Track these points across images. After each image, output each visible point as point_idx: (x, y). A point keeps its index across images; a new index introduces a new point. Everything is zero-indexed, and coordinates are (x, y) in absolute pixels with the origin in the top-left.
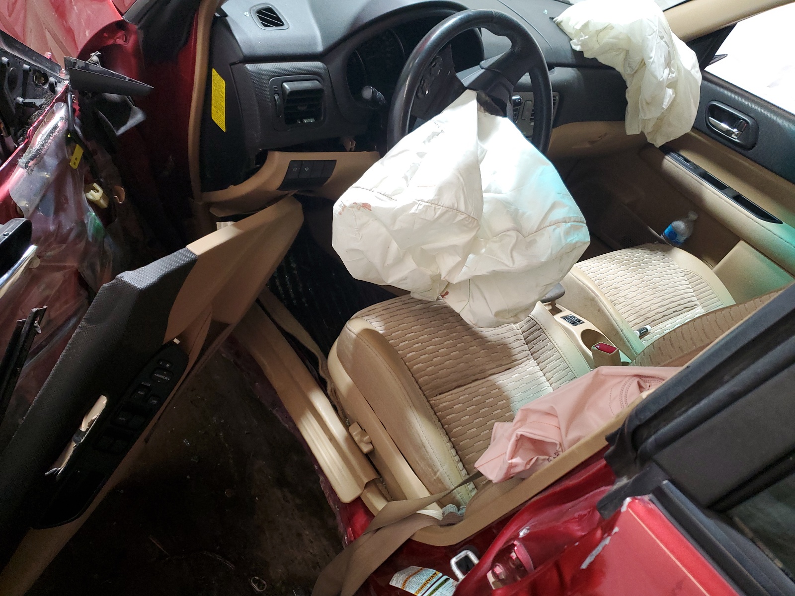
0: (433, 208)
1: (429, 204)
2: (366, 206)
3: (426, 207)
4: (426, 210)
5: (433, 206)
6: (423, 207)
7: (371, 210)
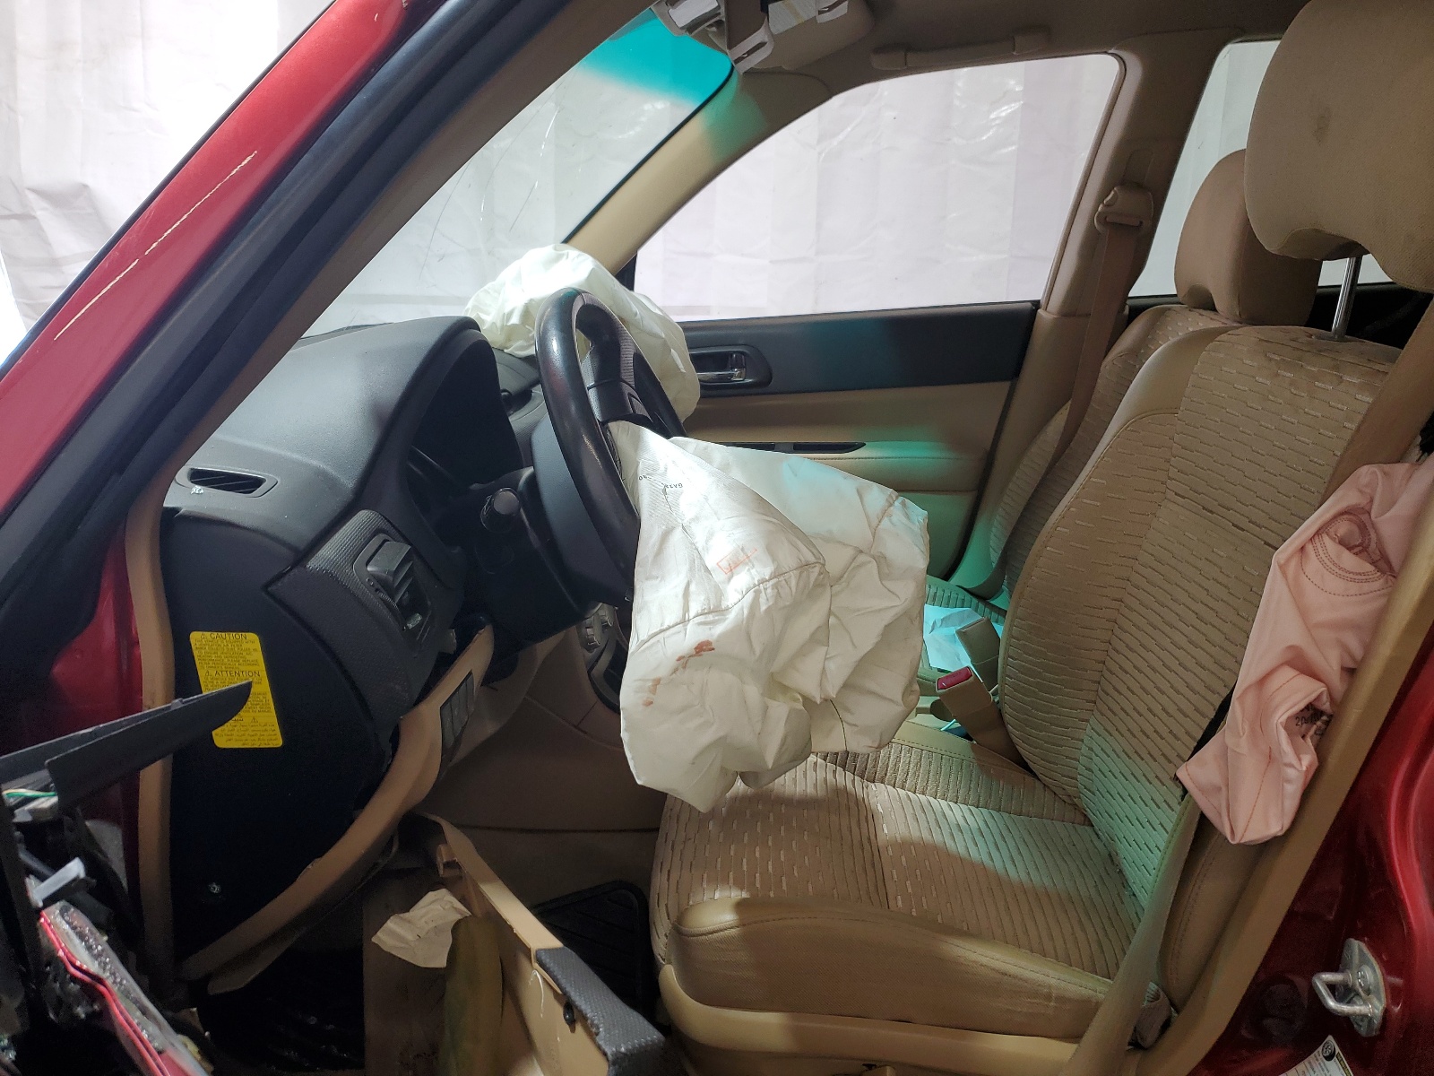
0: (784, 582)
1: (775, 580)
2: (702, 648)
3: (775, 586)
4: (778, 593)
5: (782, 578)
6: (773, 589)
7: (713, 649)
